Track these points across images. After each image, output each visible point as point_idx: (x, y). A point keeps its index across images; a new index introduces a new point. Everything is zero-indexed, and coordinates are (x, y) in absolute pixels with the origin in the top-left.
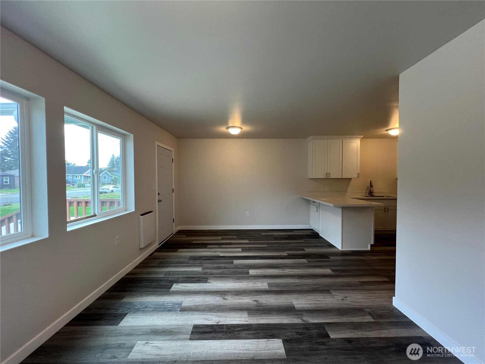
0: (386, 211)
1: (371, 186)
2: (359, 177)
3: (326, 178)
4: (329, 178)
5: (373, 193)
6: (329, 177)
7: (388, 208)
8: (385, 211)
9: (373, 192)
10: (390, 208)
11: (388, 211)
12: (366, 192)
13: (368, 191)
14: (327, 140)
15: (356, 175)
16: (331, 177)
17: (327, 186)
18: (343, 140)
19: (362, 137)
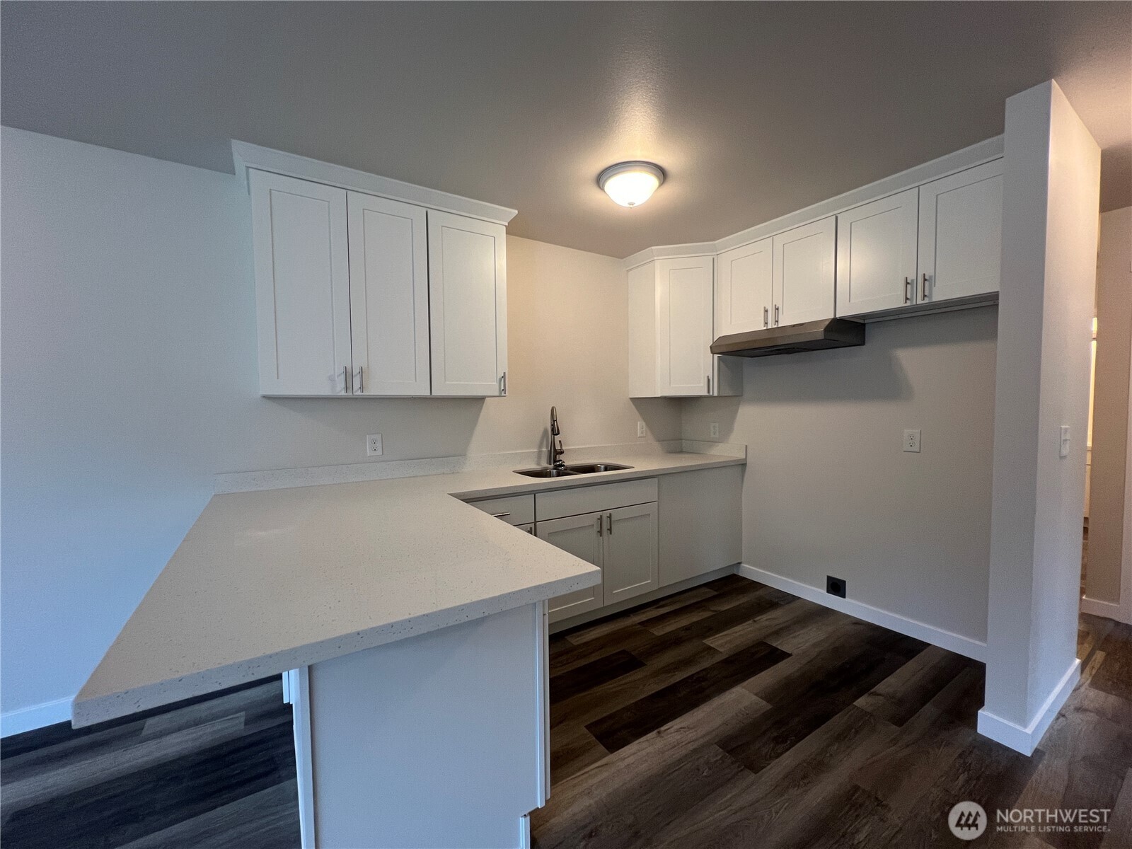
0: (605, 526)
1: (555, 431)
2: (504, 390)
3: (343, 393)
4: (359, 393)
5: (561, 457)
6: (362, 388)
7: (610, 517)
8: (600, 532)
9: (562, 452)
10: (616, 515)
11: (610, 530)
12: (540, 452)
13: (547, 448)
14: (345, 191)
15: (495, 383)
16: (374, 390)
17: (373, 437)
18: (429, 211)
19: (514, 215)
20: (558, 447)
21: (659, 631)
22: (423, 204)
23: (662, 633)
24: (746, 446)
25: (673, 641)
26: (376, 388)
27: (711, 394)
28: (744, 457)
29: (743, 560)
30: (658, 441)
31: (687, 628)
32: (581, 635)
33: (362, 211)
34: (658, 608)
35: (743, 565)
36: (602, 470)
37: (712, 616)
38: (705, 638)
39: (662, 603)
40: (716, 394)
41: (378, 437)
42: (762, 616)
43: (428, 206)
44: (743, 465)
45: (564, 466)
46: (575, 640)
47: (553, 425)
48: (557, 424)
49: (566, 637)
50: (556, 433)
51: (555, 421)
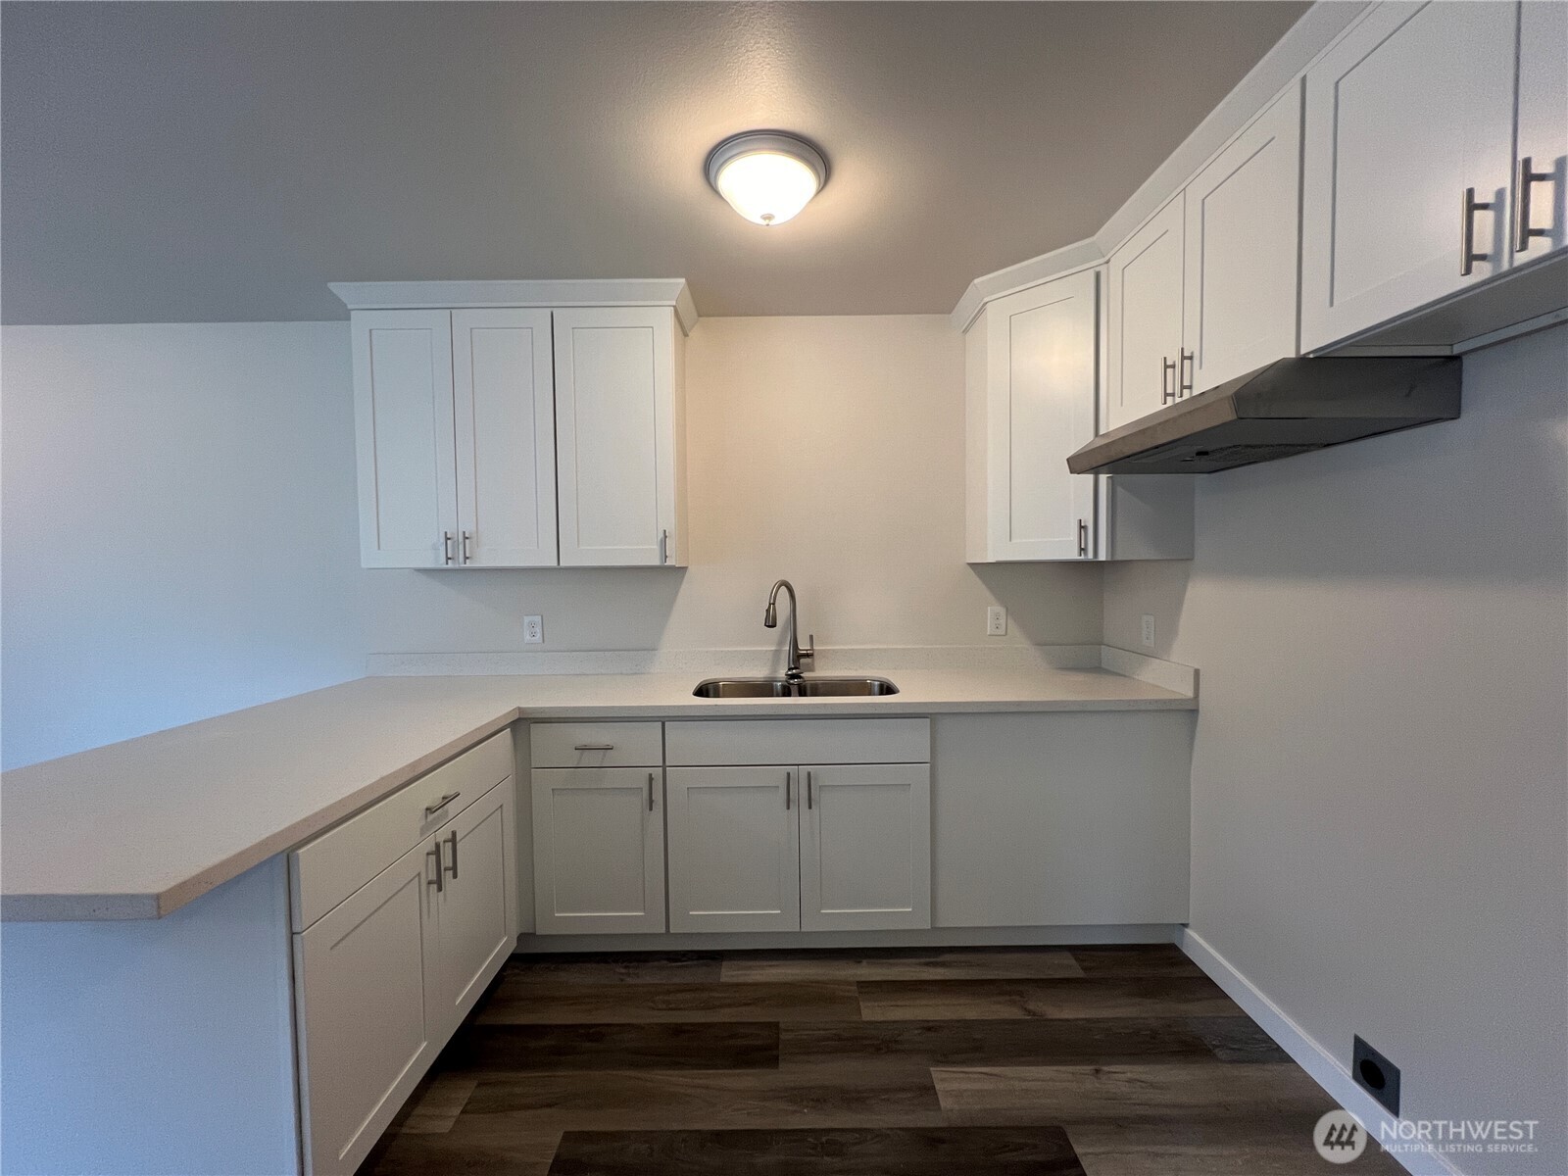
0: (800, 796)
1: (769, 622)
2: (670, 556)
6: (469, 558)
7: (808, 779)
8: (788, 802)
9: (808, 656)
10: (826, 776)
11: (810, 802)
12: (778, 652)
14: (448, 311)
15: (655, 547)
16: (483, 560)
17: (531, 618)
18: (555, 311)
19: (681, 287)
20: (803, 646)
21: (873, 1012)
22: (545, 304)
23: (880, 1018)
24: (1197, 672)
25: (882, 1043)
26: (485, 557)
27: (1090, 556)
28: (1190, 694)
29: (1191, 922)
30: (1039, 644)
31: (929, 1027)
32: (750, 968)
33: (469, 330)
34: (927, 964)
35: (1189, 932)
36: (876, 689)
37: (1014, 1022)
38: (938, 1063)
39: (947, 957)
40: (1102, 557)
41: (538, 619)
42: (1126, 1068)
43: (554, 304)
44: (1189, 712)
45: (800, 677)
46: (729, 973)
47: (768, 611)
48: (774, 609)
49: (724, 963)
50: (771, 623)
51: (774, 604)
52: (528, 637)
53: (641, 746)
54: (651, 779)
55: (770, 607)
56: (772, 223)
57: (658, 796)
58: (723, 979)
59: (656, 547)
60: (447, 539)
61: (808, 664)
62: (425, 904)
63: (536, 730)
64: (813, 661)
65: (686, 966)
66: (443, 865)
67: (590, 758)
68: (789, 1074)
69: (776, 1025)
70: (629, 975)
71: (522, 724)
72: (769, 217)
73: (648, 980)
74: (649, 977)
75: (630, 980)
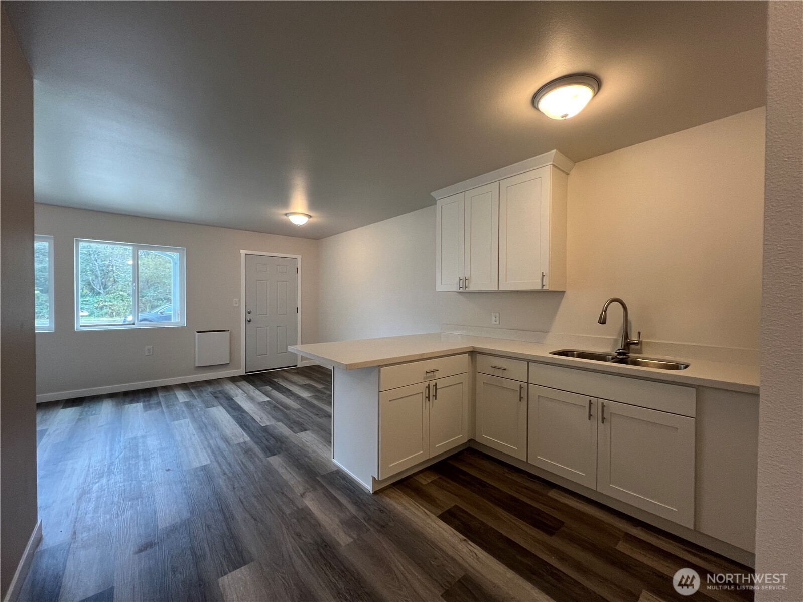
4: (467, 290)
14: (464, 192)
16: (472, 288)
17: (495, 314)
18: (501, 181)
19: (554, 153)
22: (497, 180)
32: (564, 496)
33: (470, 198)
41: (498, 314)
46: (553, 494)
47: (601, 315)
48: (605, 314)
49: (554, 489)
50: (603, 321)
51: (605, 311)
52: (494, 322)
53: (518, 371)
54: (521, 388)
55: (602, 313)
56: (566, 118)
57: (524, 395)
58: (549, 494)
59: (539, 281)
60: (460, 280)
61: (637, 349)
62: (424, 405)
63: (479, 357)
64: (641, 347)
65: (534, 481)
66: (431, 394)
67: (498, 373)
68: (555, 542)
69: (563, 523)
70: (507, 473)
71: (473, 353)
72: (566, 116)
73: (515, 478)
74: (515, 477)
75: (507, 475)
